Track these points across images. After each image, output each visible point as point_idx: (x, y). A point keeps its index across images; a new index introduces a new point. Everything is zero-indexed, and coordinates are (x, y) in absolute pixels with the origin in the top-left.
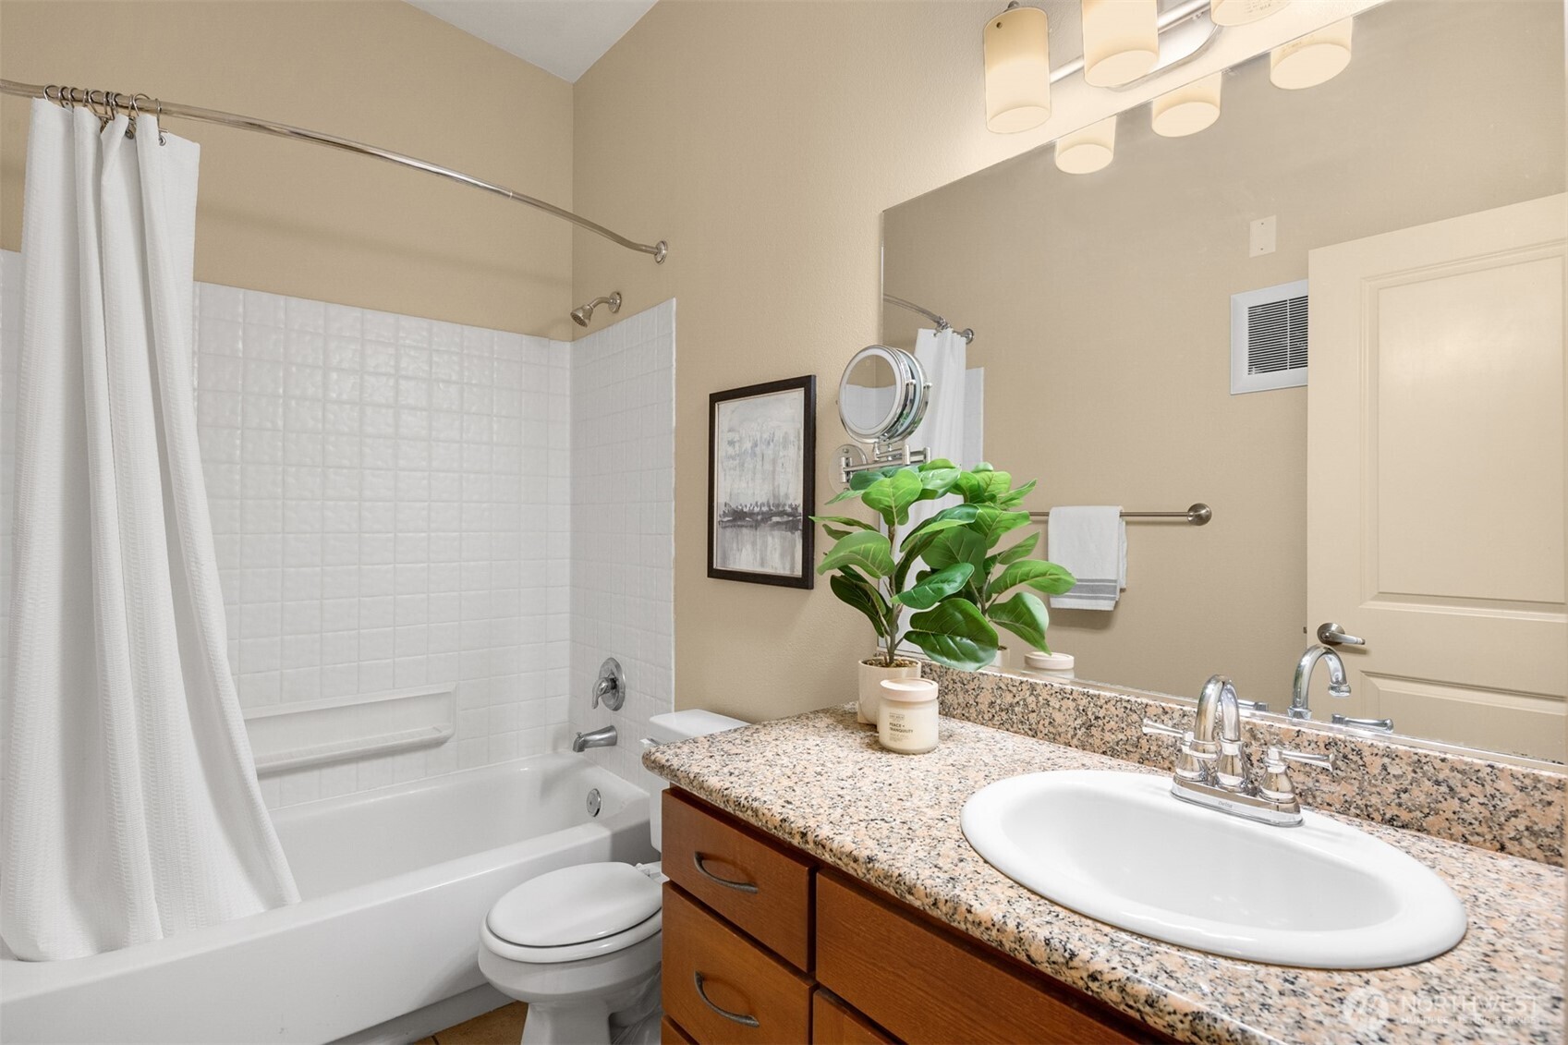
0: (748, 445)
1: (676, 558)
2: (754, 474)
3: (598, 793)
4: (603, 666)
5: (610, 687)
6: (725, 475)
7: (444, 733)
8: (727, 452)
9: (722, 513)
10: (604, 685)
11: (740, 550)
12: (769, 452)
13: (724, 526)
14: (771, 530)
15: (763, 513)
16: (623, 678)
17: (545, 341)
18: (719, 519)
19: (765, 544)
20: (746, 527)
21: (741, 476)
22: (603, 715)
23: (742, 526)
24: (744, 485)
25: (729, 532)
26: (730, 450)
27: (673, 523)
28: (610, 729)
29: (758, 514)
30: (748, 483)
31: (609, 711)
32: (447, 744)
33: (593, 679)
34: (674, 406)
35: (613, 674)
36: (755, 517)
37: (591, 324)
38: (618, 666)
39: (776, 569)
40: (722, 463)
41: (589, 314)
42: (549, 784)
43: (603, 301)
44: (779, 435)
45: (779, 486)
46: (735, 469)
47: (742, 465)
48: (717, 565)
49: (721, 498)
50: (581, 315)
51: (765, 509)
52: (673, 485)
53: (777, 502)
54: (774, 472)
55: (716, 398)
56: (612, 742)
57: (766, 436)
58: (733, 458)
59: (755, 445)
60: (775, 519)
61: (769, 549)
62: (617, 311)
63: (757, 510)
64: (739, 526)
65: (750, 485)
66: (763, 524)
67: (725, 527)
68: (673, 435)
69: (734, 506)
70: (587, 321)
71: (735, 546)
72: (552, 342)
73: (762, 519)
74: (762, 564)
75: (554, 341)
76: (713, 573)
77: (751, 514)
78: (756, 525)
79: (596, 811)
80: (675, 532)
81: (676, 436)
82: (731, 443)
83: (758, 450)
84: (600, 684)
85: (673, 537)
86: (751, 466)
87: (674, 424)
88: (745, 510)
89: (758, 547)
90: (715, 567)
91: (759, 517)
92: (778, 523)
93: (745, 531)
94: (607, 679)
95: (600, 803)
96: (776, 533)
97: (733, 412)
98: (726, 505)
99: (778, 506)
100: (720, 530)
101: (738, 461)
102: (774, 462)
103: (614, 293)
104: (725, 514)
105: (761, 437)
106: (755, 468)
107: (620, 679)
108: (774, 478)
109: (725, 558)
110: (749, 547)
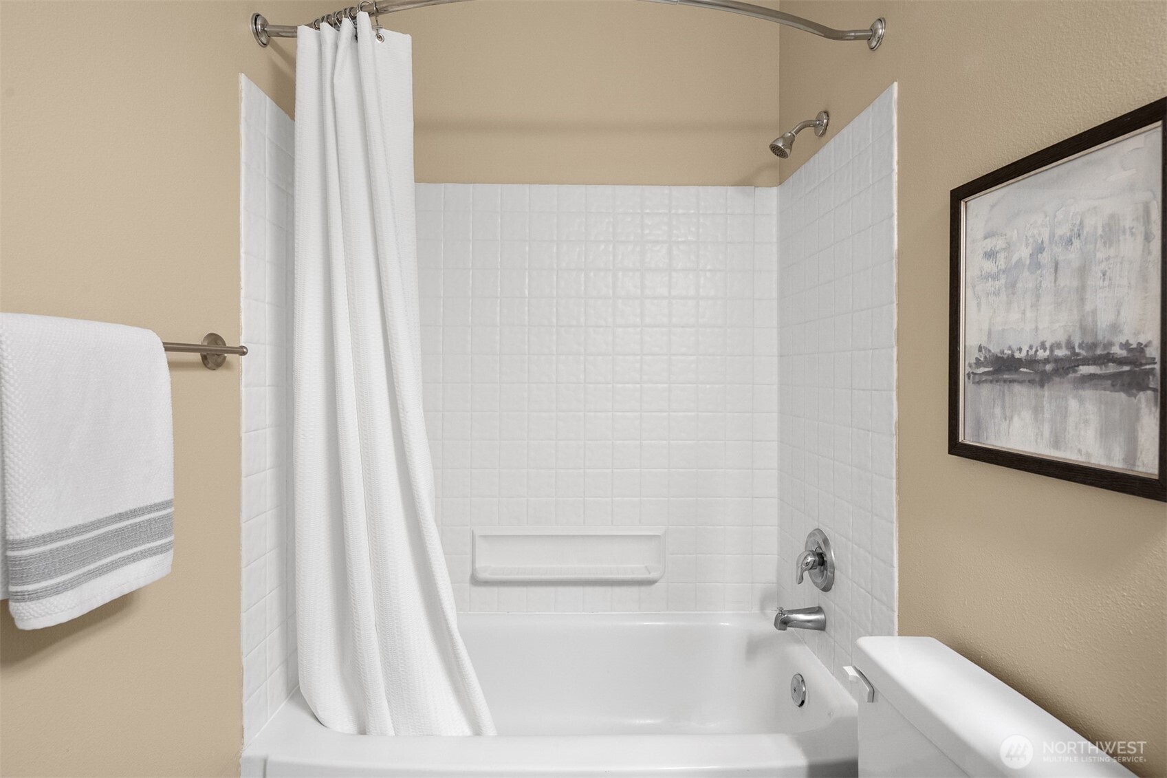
0: (1024, 253)
1: (899, 422)
2: (1038, 297)
3: (803, 681)
4: (810, 536)
5: (816, 563)
6: (979, 304)
7: (652, 576)
8: (981, 270)
9: (973, 361)
10: (810, 559)
11: (1008, 418)
12: (1072, 256)
13: (978, 380)
14: (1076, 388)
15: (1057, 360)
16: (832, 556)
17: (749, 189)
18: (968, 370)
19: (1063, 413)
20: (1021, 382)
21: (1009, 303)
22: (808, 593)
23: (1012, 381)
24: (1015, 316)
25: (986, 391)
26: (989, 266)
27: (895, 375)
28: (818, 610)
29: (1046, 361)
30: (1024, 313)
31: (817, 591)
32: (657, 584)
33: (799, 549)
34: (896, 222)
35: (820, 548)
36: (1041, 367)
37: (793, 154)
38: (826, 541)
39: (1088, 454)
40: (974, 287)
41: (790, 142)
42: (754, 647)
43: (807, 125)
44: (1094, 224)
45: (1094, 312)
46: (997, 293)
47: (1012, 286)
48: (966, 437)
49: (971, 338)
50: (780, 145)
51: (1061, 353)
52: (895, 327)
53: (1089, 340)
54: (1082, 288)
55: (960, 195)
56: (821, 626)
57: (1063, 230)
58: (994, 277)
59: (1040, 249)
60: (1085, 370)
61: (1072, 420)
62: (823, 134)
63: (1042, 354)
64: (1005, 381)
65: (1028, 314)
66: (1057, 379)
67: (979, 383)
68: (895, 261)
69: (995, 350)
70: (787, 151)
71: (998, 411)
72: (757, 190)
73: (1056, 372)
74: (1056, 444)
75: (759, 188)
76: (956, 448)
77: (1031, 362)
78: (1042, 379)
79: (800, 702)
80: (898, 387)
81: (899, 263)
82: (990, 255)
83: (1045, 258)
84: (805, 558)
85: (895, 393)
86: (1031, 285)
87: (896, 246)
88: (1017, 355)
89: (1047, 415)
90: (961, 439)
91: (1049, 367)
92: (1092, 377)
93: (1017, 388)
94: (814, 554)
95: (804, 693)
96: (1088, 393)
97: (992, 207)
98: (980, 349)
99: (1094, 346)
100: (970, 387)
101: (1003, 281)
102: (1083, 272)
103: (820, 113)
104: (978, 363)
105: (1052, 236)
106: (1038, 288)
107: (828, 556)
108: (1082, 300)
109: (979, 427)
110: (1027, 415)
